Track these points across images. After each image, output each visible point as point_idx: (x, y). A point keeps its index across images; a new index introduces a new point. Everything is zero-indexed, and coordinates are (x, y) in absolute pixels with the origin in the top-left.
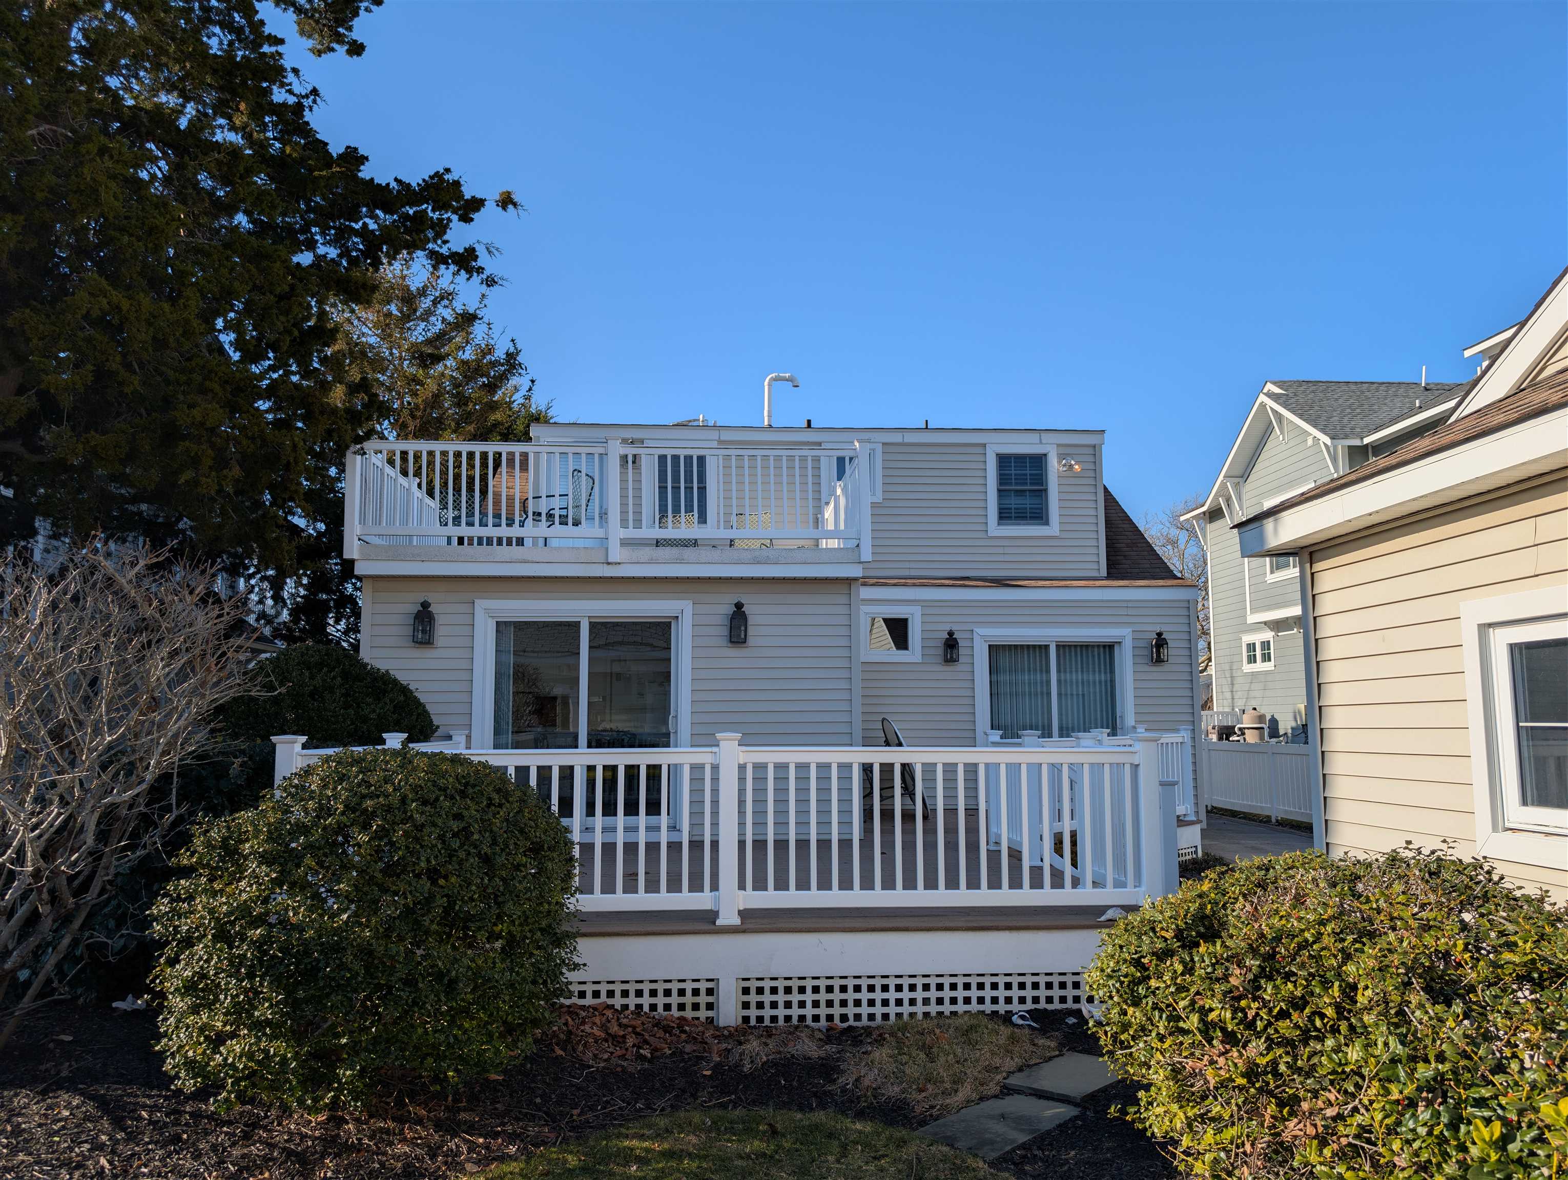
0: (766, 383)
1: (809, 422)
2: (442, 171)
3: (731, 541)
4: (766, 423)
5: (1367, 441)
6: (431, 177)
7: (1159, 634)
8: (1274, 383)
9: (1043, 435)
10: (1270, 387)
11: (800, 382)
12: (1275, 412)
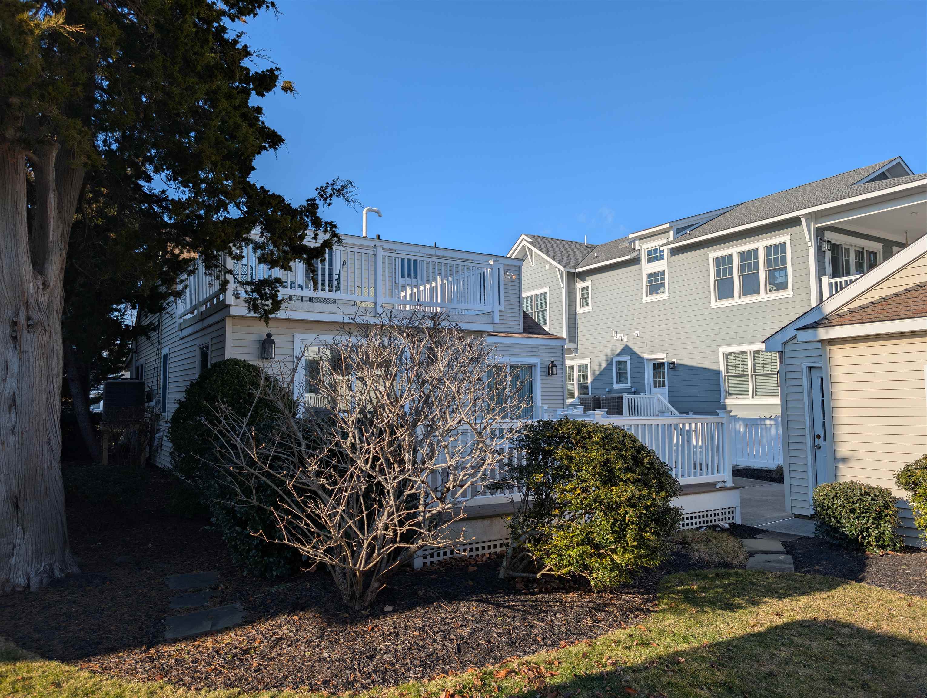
0: (364, 212)
1: (379, 236)
2: (274, 68)
3: (355, 302)
4: (364, 235)
5: (578, 270)
6: (267, 71)
7: (552, 362)
8: (527, 235)
9: (498, 259)
10: (523, 236)
11: (382, 214)
12: (529, 249)
